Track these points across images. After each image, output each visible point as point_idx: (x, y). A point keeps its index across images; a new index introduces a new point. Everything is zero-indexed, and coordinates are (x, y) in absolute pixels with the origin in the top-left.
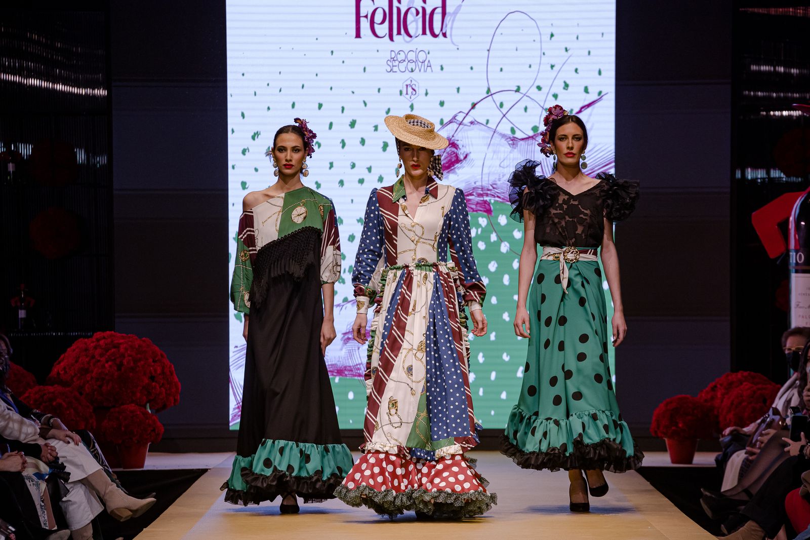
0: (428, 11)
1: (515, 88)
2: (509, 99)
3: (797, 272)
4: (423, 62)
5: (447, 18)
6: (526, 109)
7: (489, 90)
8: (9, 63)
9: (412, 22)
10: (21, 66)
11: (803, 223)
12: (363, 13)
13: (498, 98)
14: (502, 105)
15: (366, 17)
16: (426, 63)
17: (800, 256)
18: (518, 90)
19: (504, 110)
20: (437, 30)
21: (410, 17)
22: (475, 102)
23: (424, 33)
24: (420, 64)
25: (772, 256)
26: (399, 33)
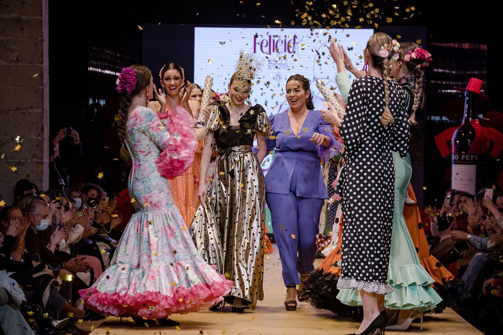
0: (287, 42)
1: (327, 77)
3: (455, 163)
4: (285, 64)
5: (296, 45)
7: (314, 78)
8: (97, 64)
9: (280, 46)
10: (102, 65)
11: (458, 142)
12: (257, 42)
15: (259, 43)
16: (286, 65)
17: (456, 157)
18: (328, 78)
20: (291, 50)
21: (278, 45)
23: (285, 51)
24: (283, 65)
25: (444, 156)
26: (274, 51)
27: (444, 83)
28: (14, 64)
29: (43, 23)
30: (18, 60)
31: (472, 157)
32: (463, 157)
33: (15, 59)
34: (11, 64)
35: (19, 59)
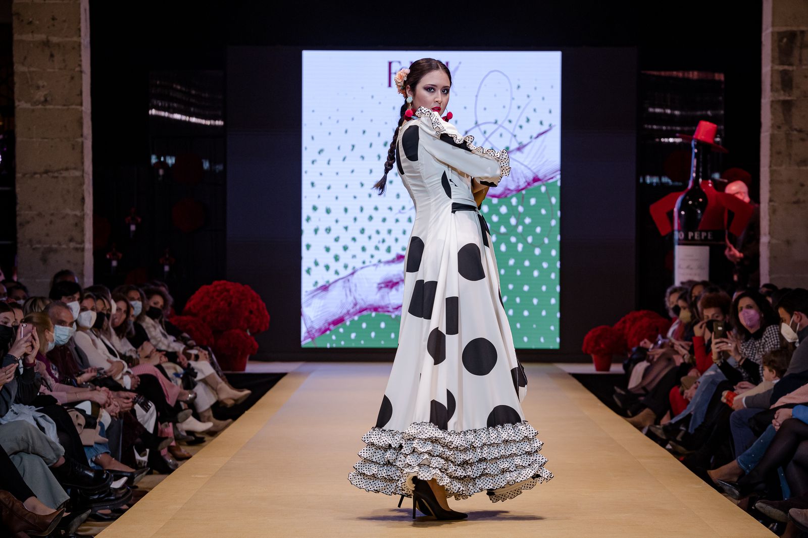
1: (494, 121)
2: (490, 128)
3: (679, 244)
6: (501, 135)
7: (476, 123)
10: (169, 106)
11: (683, 213)
13: (483, 128)
14: (485, 132)
15: (395, 73)
17: (681, 235)
18: (496, 122)
19: (487, 135)
22: (467, 129)
25: (663, 233)
27: (664, 128)
28: (40, 106)
29: (82, 47)
30: (46, 100)
31: (704, 234)
32: (690, 234)
33: (42, 99)
34: (37, 107)
35: (48, 99)
